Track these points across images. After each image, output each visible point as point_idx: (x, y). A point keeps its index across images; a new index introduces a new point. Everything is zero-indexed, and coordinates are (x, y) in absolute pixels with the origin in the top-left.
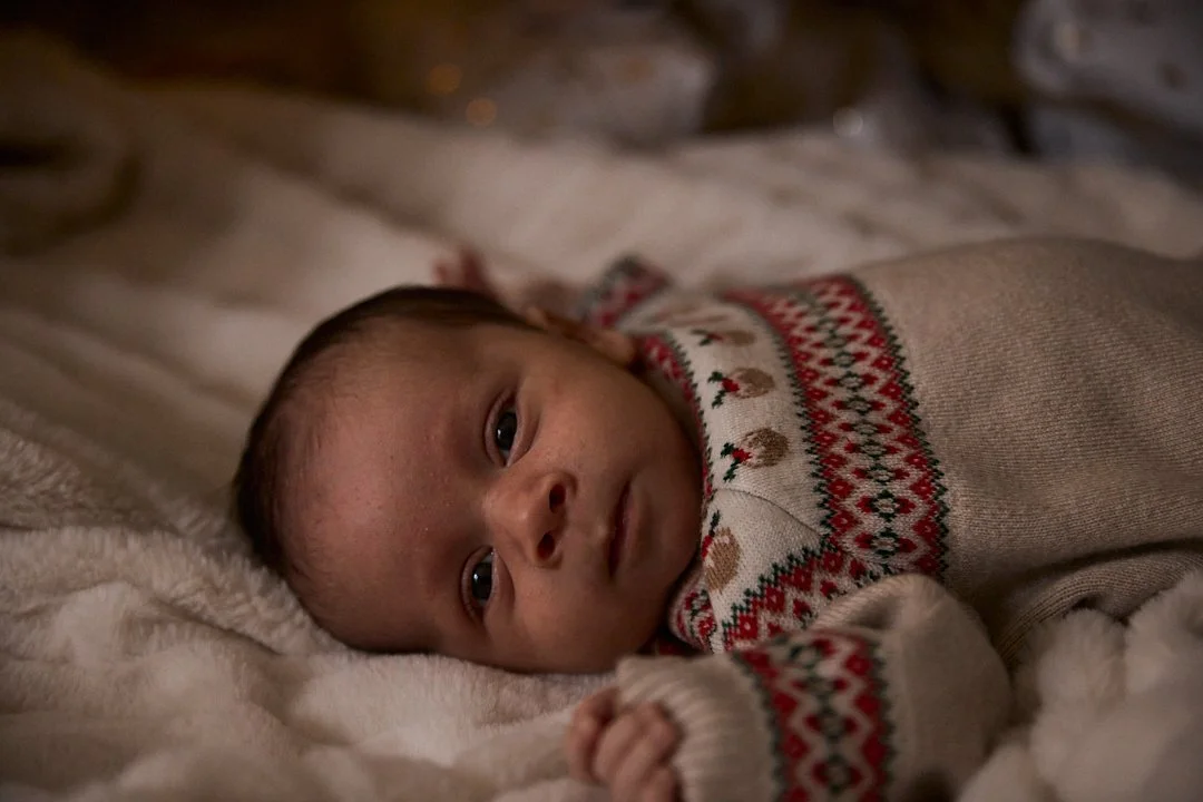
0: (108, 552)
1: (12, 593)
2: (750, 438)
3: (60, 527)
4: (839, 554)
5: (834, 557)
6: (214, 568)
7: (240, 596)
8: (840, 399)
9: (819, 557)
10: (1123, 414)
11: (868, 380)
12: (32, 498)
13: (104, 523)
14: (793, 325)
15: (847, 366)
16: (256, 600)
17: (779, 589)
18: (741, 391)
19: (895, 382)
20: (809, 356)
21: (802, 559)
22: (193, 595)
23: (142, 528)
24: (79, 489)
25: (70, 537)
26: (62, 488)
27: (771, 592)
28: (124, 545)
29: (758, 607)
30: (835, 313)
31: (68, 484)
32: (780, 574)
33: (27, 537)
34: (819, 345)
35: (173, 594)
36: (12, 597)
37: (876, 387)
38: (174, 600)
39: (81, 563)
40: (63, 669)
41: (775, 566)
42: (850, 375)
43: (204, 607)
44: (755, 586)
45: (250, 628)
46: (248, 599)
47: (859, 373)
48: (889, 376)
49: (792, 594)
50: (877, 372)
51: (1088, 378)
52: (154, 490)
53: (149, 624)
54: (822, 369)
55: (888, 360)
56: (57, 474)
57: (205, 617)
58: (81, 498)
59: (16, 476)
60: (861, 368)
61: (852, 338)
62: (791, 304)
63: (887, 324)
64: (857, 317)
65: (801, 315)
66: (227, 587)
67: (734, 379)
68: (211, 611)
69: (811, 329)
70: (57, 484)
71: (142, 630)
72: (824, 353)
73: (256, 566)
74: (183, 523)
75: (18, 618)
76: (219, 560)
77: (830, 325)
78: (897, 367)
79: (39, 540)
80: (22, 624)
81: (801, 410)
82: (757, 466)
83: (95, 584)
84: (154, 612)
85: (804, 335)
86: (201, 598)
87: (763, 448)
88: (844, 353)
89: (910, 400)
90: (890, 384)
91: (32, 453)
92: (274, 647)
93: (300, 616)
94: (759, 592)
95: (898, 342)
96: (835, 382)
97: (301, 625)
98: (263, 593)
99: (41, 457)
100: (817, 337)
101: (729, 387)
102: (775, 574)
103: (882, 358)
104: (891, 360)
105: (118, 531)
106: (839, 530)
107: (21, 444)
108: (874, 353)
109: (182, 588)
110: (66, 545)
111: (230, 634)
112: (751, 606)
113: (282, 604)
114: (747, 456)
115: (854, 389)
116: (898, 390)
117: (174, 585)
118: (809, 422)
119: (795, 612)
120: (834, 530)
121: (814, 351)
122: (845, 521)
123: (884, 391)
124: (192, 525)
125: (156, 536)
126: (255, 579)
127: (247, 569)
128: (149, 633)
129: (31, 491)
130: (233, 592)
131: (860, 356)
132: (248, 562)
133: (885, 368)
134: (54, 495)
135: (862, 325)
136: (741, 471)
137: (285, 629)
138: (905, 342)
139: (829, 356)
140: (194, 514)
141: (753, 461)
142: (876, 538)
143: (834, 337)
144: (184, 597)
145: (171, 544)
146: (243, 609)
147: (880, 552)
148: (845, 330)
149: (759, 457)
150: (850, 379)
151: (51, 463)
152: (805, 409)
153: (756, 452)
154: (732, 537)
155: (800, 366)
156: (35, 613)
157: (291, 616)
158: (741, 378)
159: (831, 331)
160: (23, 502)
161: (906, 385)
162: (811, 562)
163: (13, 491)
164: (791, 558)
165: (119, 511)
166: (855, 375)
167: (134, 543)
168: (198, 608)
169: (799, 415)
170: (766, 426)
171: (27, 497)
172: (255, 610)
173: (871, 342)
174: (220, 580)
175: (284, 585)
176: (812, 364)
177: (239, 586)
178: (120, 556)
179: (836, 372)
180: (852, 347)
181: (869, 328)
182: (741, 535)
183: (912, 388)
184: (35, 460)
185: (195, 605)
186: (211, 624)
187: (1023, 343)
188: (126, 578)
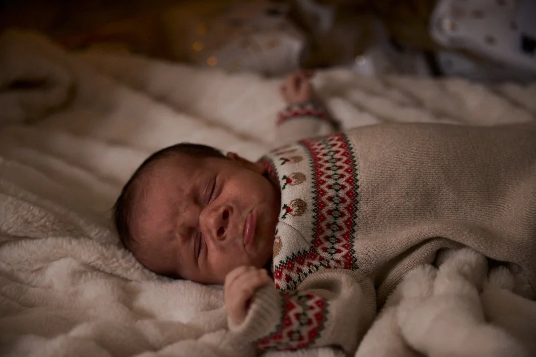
0: (64, 246)
1: (30, 263)
2: (293, 202)
3: (47, 238)
4: (315, 254)
5: (313, 255)
6: (105, 251)
7: (115, 259)
8: (330, 184)
9: (308, 254)
10: (433, 201)
11: (342, 176)
12: (37, 227)
13: (64, 236)
14: (318, 153)
15: (335, 171)
16: (121, 261)
17: (293, 262)
18: (293, 183)
19: (352, 178)
20: (322, 166)
21: (302, 254)
22: (97, 260)
23: (77, 237)
24: (53, 224)
25: (51, 241)
26: (47, 223)
27: (290, 263)
28: (71, 243)
29: (284, 268)
30: (334, 148)
31: (50, 222)
32: (294, 257)
33: (35, 241)
34: (326, 162)
35: (89, 261)
36: (30, 264)
37: (344, 179)
38: (90, 263)
39: (55, 251)
40: (50, 290)
41: (293, 254)
42: (336, 174)
43: (101, 266)
44: (284, 260)
45: (119, 272)
46: (118, 261)
47: (339, 174)
48: (350, 175)
49: (297, 265)
50: (346, 174)
51: (424, 186)
52: (82, 222)
53: (81, 273)
54: (326, 171)
55: (351, 169)
56: (45, 219)
57: (101, 269)
58: (54, 227)
59: (30, 220)
60: (340, 172)
61: (340, 159)
62: (319, 145)
63: (353, 155)
64: (342, 151)
65: (322, 149)
66: (110, 256)
67: (291, 178)
68: (103, 266)
69: (324, 155)
70: (46, 222)
71: (78, 275)
72: (327, 165)
73: (119, 248)
74: (92, 234)
75: (32, 272)
76: (105, 246)
77: (332, 153)
78: (354, 172)
79: (39, 242)
80: (34, 274)
81: (314, 190)
82: (294, 215)
83: (61, 258)
84: (82, 268)
85: (321, 157)
86: (99, 262)
87: (298, 208)
88: (335, 166)
89: (356, 185)
90: (350, 178)
91: (36, 211)
92: (129, 278)
93: (137, 265)
94: (285, 262)
95: (356, 163)
96: (329, 177)
97: (138, 268)
98: (123, 257)
99: (39, 212)
100: (326, 158)
101: (289, 181)
102: (293, 257)
103: (349, 169)
104: (352, 170)
105: (68, 238)
106: (317, 245)
107: (32, 208)
108: (346, 166)
109: (92, 259)
110: (49, 244)
111: (111, 275)
112: (281, 267)
113: (130, 261)
114: (291, 210)
115: (336, 180)
116: (353, 180)
117: (89, 257)
118: (316, 195)
119: (297, 271)
120: (315, 245)
121: (324, 164)
122: (319, 242)
123: (347, 181)
124: (96, 235)
125: (82, 239)
126: (120, 253)
127: (116, 249)
128: (81, 276)
129: (36, 225)
130: (112, 258)
131: (341, 167)
132: (116, 247)
133: (349, 172)
134: (44, 226)
135: (343, 154)
136: (288, 216)
137: (132, 270)
138: (358, 163)
139: (330, 166)
140: (97, 230)
141: (293, 213)
142: (328, 249)
143: (333, 158)
144: (93, 262)
145: (88, 243)
146: (116, 264)
147: (330, 253)
148: (337, 156)
149: (296, 211)
150: (335, 176)
151: (43, 214)
152: (315, 189)
153: (295, 209)
154: (280, 241)
155: (317, 170)
156: (39, 270)
157: (134, 266)
158: (293, 177)
159: (332, 156)
160: (34, 229)
161: (356, 179)
162: (305, 255)
163: (29, 225)
164: (299, 252)
165: (69, 231)
166: (338, 174)
167: (74, 242)
168: (99, 266)
169: (313, 192)
170: (299, 198)
171: (35, 227)
172: (120, 265)
173: (346, 162)
174: (107, 254)
175: (131, 254)
176: (322, 169)
177: (114, 256)
178: (69, 247)
179: (330, 173)
180: (339, 164)
181: (346, 156)
182: (284, 240)
183: (358, 180)
184: (37, 213)
185: (97, 265)
186: (103, 272)
187: (402, 168)
188: (71, 256)
